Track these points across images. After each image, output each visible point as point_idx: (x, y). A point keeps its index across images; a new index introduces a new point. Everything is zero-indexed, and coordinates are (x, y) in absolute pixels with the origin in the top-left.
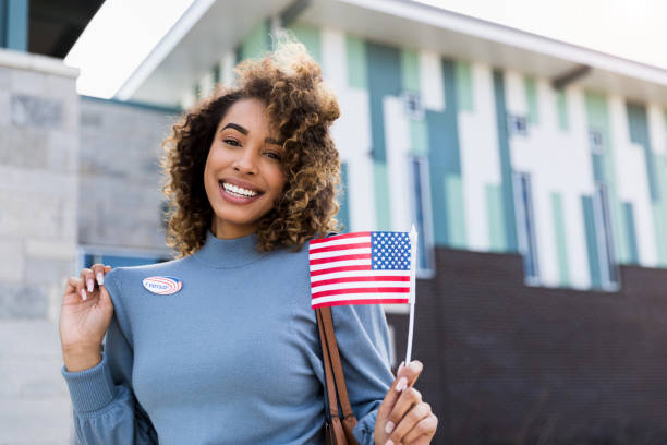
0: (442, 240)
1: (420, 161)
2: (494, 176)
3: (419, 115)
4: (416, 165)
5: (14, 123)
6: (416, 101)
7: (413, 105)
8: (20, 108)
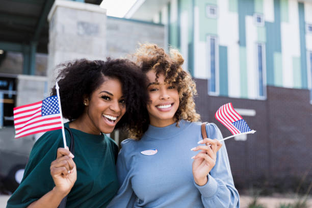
0: (271, 83)
1: (262, 46)
2: (297, 53)
3: (262, 24)
4: (260, 47)
5: (78, 34)
6: (261, 17)
7: (259, 20)
8: (81, 27)
